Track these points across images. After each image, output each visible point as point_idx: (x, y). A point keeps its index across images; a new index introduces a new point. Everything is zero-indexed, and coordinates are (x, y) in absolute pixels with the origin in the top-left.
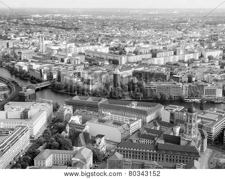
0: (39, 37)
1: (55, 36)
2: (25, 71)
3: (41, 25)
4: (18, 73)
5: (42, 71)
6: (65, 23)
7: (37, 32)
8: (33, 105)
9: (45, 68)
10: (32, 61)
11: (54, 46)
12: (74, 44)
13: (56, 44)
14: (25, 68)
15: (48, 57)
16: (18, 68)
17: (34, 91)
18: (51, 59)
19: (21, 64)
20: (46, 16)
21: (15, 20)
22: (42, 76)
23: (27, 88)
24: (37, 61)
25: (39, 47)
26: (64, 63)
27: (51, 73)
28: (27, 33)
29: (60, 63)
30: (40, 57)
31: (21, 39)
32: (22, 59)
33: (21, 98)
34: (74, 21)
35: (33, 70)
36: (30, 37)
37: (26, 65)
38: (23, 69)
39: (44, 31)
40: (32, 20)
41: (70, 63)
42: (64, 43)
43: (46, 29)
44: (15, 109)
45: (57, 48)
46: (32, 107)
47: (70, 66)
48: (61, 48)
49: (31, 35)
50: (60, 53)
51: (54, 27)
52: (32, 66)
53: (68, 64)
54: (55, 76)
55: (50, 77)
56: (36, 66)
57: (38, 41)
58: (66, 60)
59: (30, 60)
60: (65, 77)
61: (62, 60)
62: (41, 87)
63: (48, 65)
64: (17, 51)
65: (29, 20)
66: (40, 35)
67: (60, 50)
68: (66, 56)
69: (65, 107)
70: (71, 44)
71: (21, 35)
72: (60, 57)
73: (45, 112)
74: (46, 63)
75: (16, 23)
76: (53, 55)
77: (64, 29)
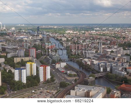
0: (98, 43)
1: (109, 42)
2: (88, 64)
3: (100, 35)
4: (84, 66)
5: (100, 66)
6: (116, 33)
7: (97, 39)
8: (93, 88)
9: (102, 64)
10: (93, 59)
11: (108, 49)
12: (122, 48)
13: (110, 47)
14: (89, 63)
15: (104, 56)
16: (84, 62)
17: (94, 79)
18: (106, 58)
19: (86, 60)
20: (104, 29)
21: (83, 32)
22: (100, 69)
23: (90, 76)
24: (97, 58)
25: (98, 49)
26: (115, 61)
27: (106, 67)
28: (91, 40)
29: (112, 60)
30: (99, 56)
31: (87, 44)
32: (87, 57)
33: (86, 83)
34: (122, 32)
35: (94, 64)
36: (92, 42)
37: (89, 61)
38: (88, 63)
39: (102, 39)
40: (94, 31)
41: (119, 61)
42: (116, 47)
43: (104, 37)
44: (81, 90)
45: (111, 50)
46: (92, 89)
47: (119, 63)
48: (113, 50)
49: (93, 41)
50: (112, 54)
51: (108, 36)
52: (93, 61)
53: (117, 62)
54: (108, 69)
55: (105, 70)
56: (96, 62)
57: (98, 45)
58: (116, 59)
59: (92, 58)
60: (116, 70)
61: (114, 59)
62: (99, 76)
63: (104, 61)
64: (84, 51)
65: (92, 31)
66: (99, 41)
67: (112, 52)
68: (116, 56)
69: (115, 91)
70: (120, 48)
71: (87, 41)
72: (112, 57)
73: (101, 93)
74: (103, 60)
75: (84, 33)
76: (108, 55)
77: (116, 37)
